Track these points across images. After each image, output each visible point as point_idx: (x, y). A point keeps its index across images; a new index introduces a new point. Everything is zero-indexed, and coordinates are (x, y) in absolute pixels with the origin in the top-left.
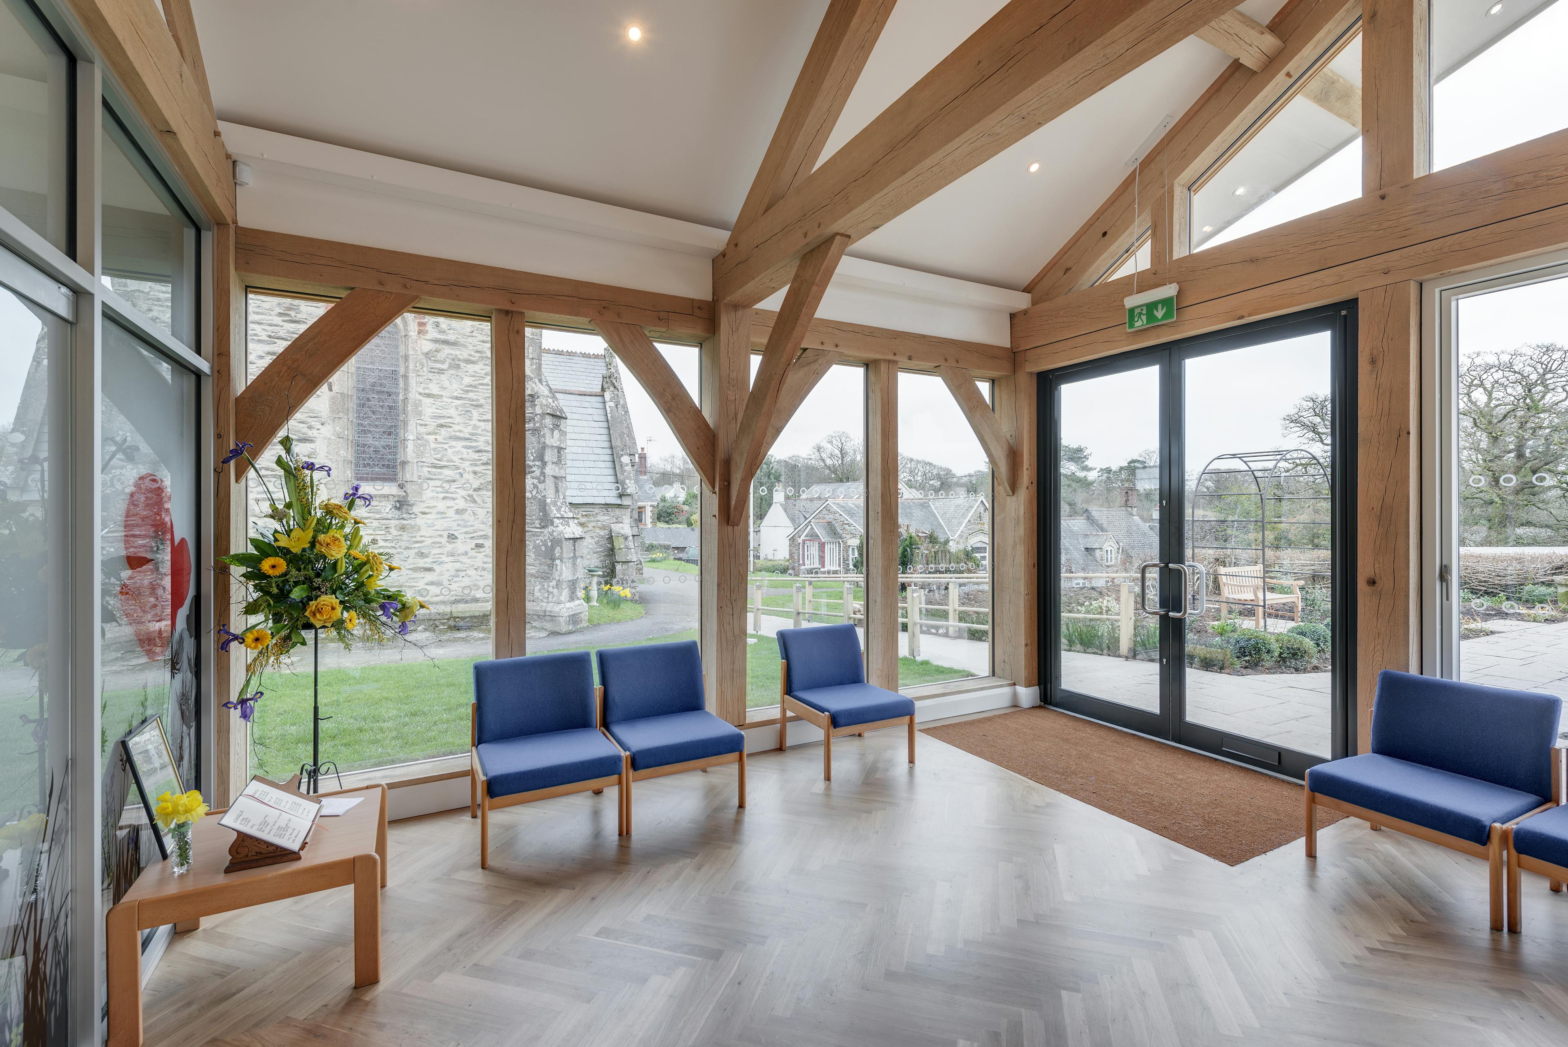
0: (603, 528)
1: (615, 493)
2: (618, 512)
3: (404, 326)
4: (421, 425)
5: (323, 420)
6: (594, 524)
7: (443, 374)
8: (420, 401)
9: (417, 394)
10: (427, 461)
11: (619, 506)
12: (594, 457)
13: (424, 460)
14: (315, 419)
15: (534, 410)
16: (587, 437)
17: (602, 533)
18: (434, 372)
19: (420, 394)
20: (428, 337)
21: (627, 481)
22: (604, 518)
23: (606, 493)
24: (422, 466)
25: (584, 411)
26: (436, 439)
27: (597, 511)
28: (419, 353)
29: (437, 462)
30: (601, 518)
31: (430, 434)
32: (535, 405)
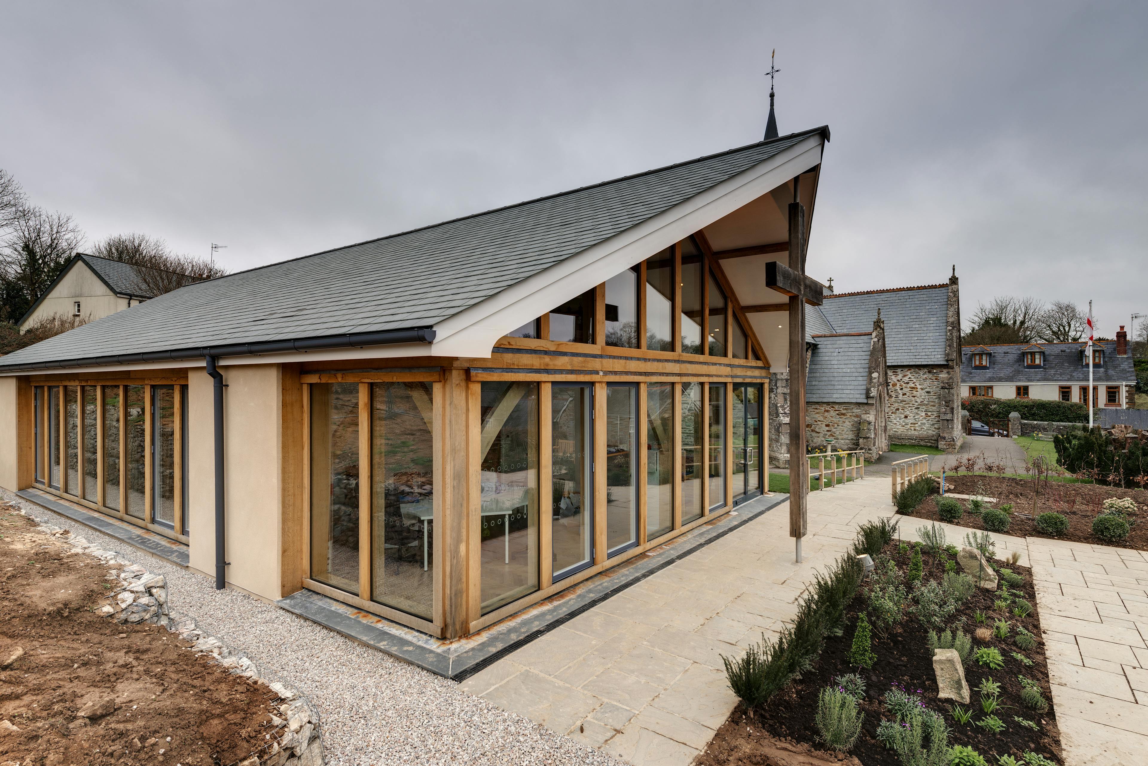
0: (857, 416)
1: (864, 396)
2: (866, 407)
6: (851, 414)
11: (867, 404)
12: (857, 374)
16: (856, 362)
17: (856, 420)
21: (872, 389)
22: (857, 411)
23: (858, 396)
25: (858, 346)
27: (852, 406)
30: (855, 410)
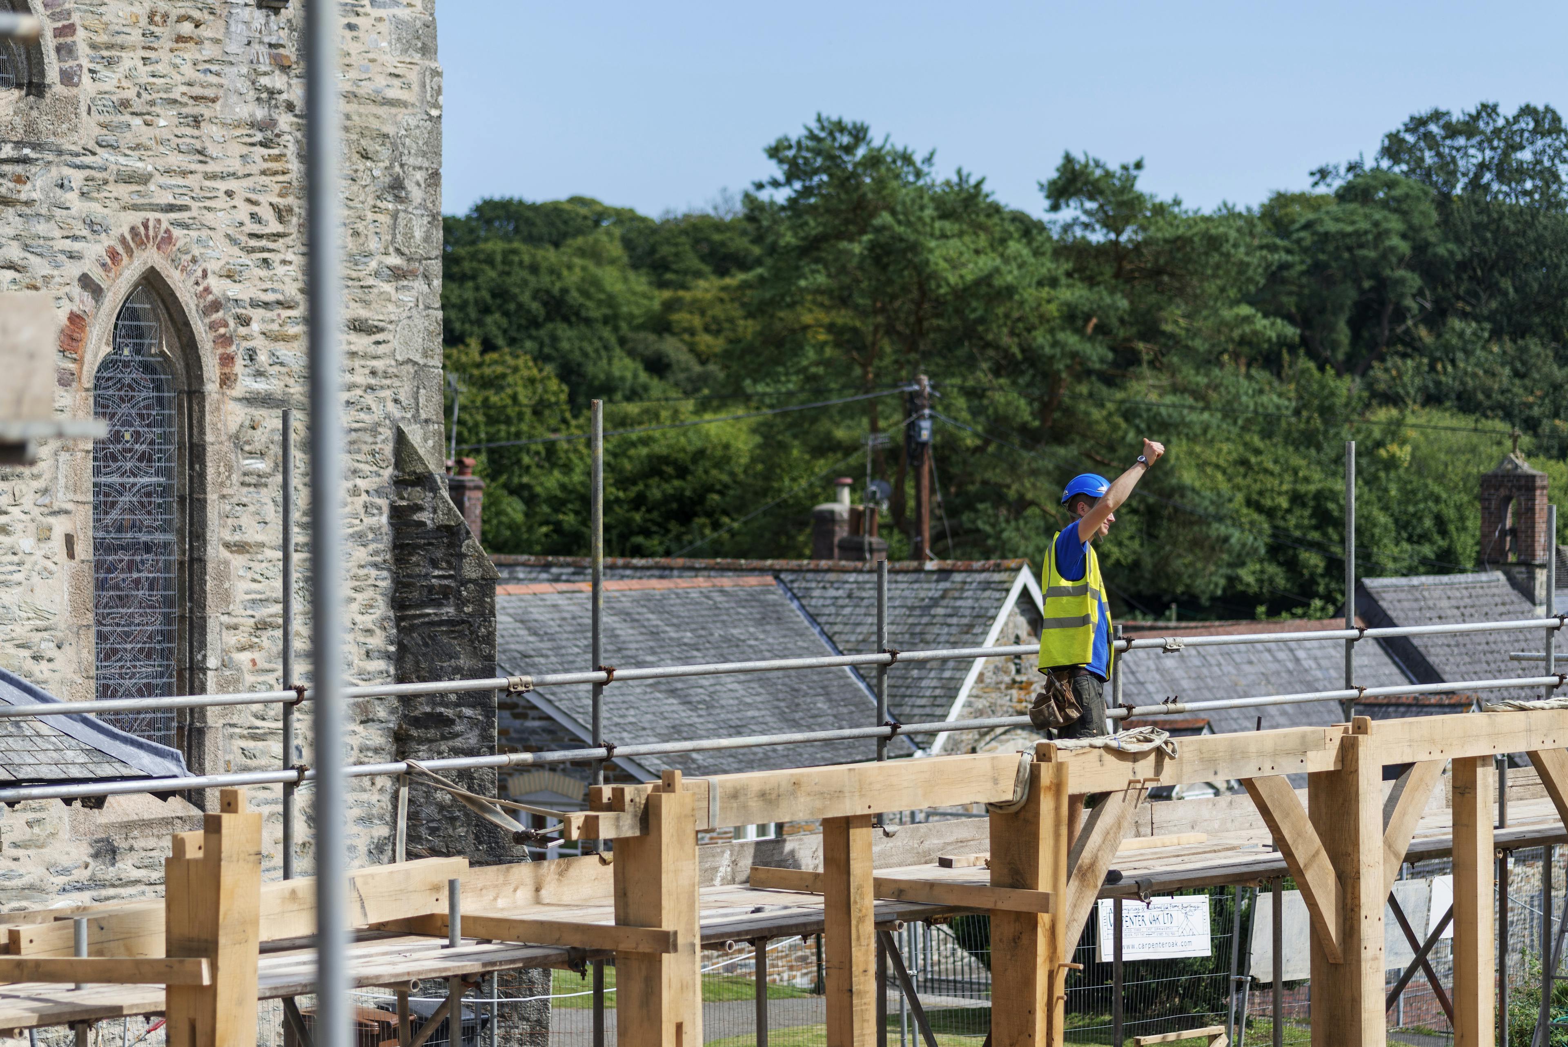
3: (187, 366)
4: (228, 628)
5: (60, 634)
7: (266, 485)
8: (227, 563)
9: (221, 548)
10: (239, 722)
13: (234, 721)
14: (45, 635)
15: (459, 568)
18: (249, 485)
19: (227, 545)
20: (239, 390)
24: (231, 736)
26: (254, 662)
28: (224, 438)
29: (259, 723)
31: (242, 649)
32: (462, 556)
